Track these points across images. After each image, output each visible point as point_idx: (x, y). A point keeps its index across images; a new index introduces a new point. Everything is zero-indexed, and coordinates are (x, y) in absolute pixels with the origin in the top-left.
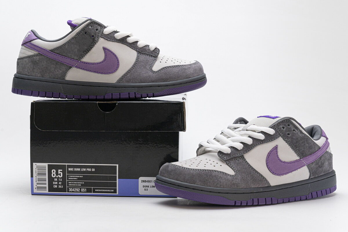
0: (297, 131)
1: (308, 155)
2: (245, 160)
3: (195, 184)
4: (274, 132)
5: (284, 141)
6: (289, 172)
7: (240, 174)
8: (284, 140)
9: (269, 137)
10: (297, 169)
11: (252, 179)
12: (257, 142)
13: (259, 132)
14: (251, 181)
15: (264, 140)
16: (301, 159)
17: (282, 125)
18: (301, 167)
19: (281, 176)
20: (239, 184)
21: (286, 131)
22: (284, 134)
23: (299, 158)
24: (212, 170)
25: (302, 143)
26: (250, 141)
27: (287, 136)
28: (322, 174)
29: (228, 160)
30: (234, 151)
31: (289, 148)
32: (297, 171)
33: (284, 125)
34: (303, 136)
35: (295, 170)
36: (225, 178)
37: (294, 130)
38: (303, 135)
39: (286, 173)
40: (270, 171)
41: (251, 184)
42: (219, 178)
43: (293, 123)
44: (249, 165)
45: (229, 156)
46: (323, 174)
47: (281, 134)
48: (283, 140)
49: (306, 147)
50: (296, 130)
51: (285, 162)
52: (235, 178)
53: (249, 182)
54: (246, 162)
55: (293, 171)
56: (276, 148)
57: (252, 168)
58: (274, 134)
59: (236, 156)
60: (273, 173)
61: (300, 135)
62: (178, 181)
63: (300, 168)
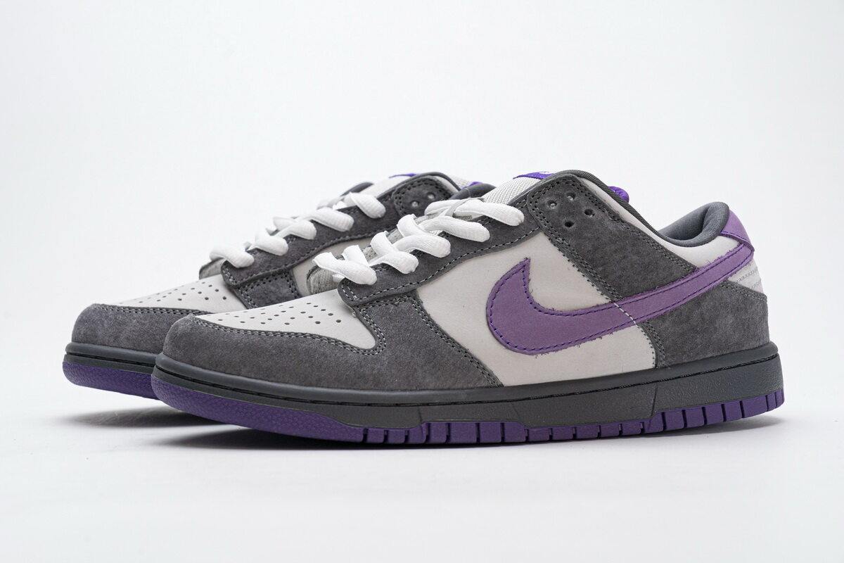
0: (602, 214)
1: (640, 290)
2: (420, 303)
3: (239, 375)
4: (519, 217)
5: (552, 245)
6: (570, 344)
7: (390, 347)
8: (552, 242)
9: (502, 235)
10: (599, 335)
11: (430, 363)
12: (463, 249)
13: (476, 220)
14: (425, 368)
15: (486, 243)
16: (613, 302)
17: (550, 196)
18: (616, 328)
19: (539, 355)
20: (382, 375)
21: (559, 214)
22: (552, 223)
23: (607, 301)
24: (303, 334)
25: (616, 251)
26: (441, 248)
27: (564, 231)
28: (709, 355)
29: (364, 304)
30: (388, 277)
31: (571, 266)
32: (598, 339)
33: (558, 195)
34: (620, 230)
35: (591, 338)
36: (338, 358)
37: (588, 212)
38: (622, 227)
39: (556, 348)
40: (497, 340)
41: (424, 378)
42: (317, 356)
43: (586, 189)
44: (430, 320)
45: (371, 293)
46: (715, 354)
47: (542, 222)
48: (549, 242)
49: (632, 266)
50: (595, 211)
51: (552, 312)
52: (372, 359)
53: (420, 371)
54: (422, 309)
55: (584, 340)
56: (523, 268)
57: (438, 329)
58: (521, 224)
59: (392, 293)
60: (507, 344)
61: (611, 226)
62: (194, 365)
63: (610, 331)
